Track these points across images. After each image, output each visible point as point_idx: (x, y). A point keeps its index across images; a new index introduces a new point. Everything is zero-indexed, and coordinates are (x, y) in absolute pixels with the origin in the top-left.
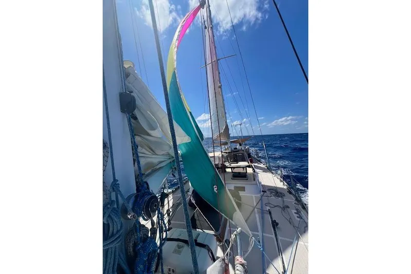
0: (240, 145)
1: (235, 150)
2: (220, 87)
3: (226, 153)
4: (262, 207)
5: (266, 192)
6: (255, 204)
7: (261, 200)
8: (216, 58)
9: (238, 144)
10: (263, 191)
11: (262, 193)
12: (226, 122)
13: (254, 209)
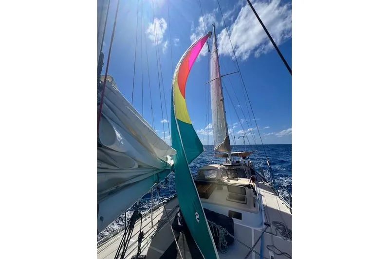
0: (244, 158)
1: (238, 164)
2: (222, 100)
3: (226, 166)
4: (261, 251)
5: (269, 226)
6: (253, 244)
7: (261, 237)
8: (220, 75)
9: (242, 158)
10: (265, 224)
11: (264, 227)
12: (227, 134)
13: (250, 252)
